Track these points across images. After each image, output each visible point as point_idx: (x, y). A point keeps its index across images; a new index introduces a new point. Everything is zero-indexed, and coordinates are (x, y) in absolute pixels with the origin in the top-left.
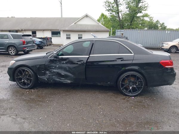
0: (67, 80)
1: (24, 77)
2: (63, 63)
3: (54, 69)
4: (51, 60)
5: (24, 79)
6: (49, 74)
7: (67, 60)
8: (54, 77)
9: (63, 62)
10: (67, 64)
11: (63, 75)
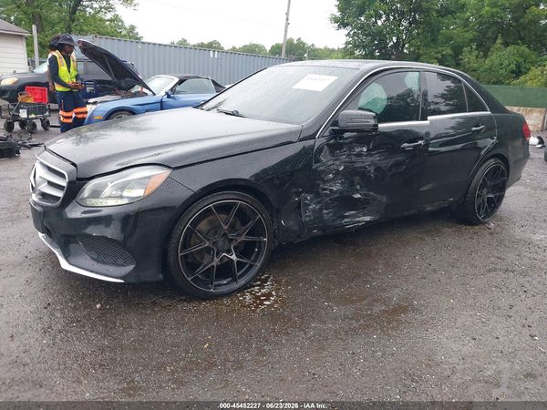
0: (364, 215)
3: (331, 181)
8: (326, 212)
11: (359, 198)
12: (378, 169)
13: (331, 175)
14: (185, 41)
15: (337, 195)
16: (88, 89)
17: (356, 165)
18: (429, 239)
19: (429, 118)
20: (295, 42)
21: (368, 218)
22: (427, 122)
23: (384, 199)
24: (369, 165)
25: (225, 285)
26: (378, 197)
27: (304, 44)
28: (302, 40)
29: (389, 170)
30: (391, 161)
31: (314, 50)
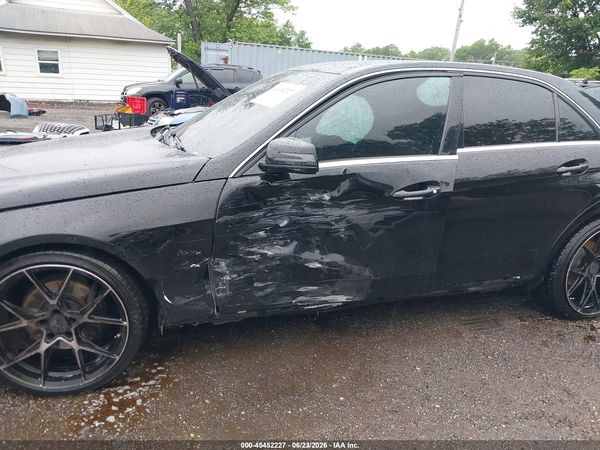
0: (334, 293)
1: (53, 323)
2: (318, 204)
3: (262, 241)
4: (248, 190)
5: (51, 336)
6: (231, 273)
7: (345, 185)
8: (260, 285)
9: (316, 197)
10: (343, 206)
11: (318, 269)
12: (352, 227)
13: (262, 233)
14: (360, 46)
15: (278, 262)
16: (179, 100)
17: (311, 219)
18: (467, 335)
19: (459, 150)
20: (487, 44)
21: (342, 299)
22: (455, 157)
23: (367, 273)
24: (336, 221)
25: (67, 380)
26: (355, 269)
27: (497, 46)
28: (495, 40)
29: (374, 230)
30: (378, 216)
31: (509, 53)
